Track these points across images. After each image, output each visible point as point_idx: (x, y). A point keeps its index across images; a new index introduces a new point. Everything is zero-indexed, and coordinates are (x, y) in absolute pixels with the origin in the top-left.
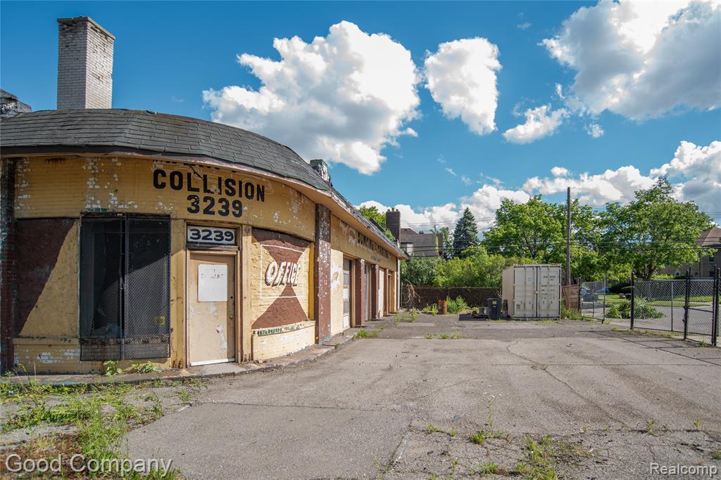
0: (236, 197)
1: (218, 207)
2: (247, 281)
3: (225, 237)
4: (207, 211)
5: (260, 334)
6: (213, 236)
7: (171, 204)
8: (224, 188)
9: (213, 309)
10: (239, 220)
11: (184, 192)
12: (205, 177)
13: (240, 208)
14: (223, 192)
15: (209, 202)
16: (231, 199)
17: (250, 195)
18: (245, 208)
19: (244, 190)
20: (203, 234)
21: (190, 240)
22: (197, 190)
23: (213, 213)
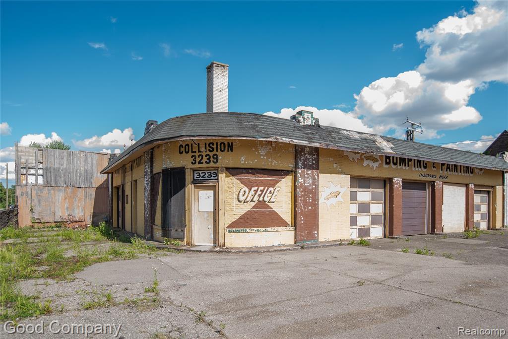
0: (215, 152)
1: (205, 159)
2: (222, 200)
3: (213, 175)
4: (200, 163)
5: (229, 232)
6: (207, 175)
7: (184, 161)
8: (208, 148)
9: (206, 215)
10: (216, 165)
11: (190, 154)
12: (199, 144)
13: (217, 159)
14: (208, 150)
15: (201, 157)
16: (211, 154)
17: (223, 149)
18: (220, 158)
19: (219, 147)
20: (202, 175)
21: (196, 178)
22: (195, 152)
23: (202, 163)
